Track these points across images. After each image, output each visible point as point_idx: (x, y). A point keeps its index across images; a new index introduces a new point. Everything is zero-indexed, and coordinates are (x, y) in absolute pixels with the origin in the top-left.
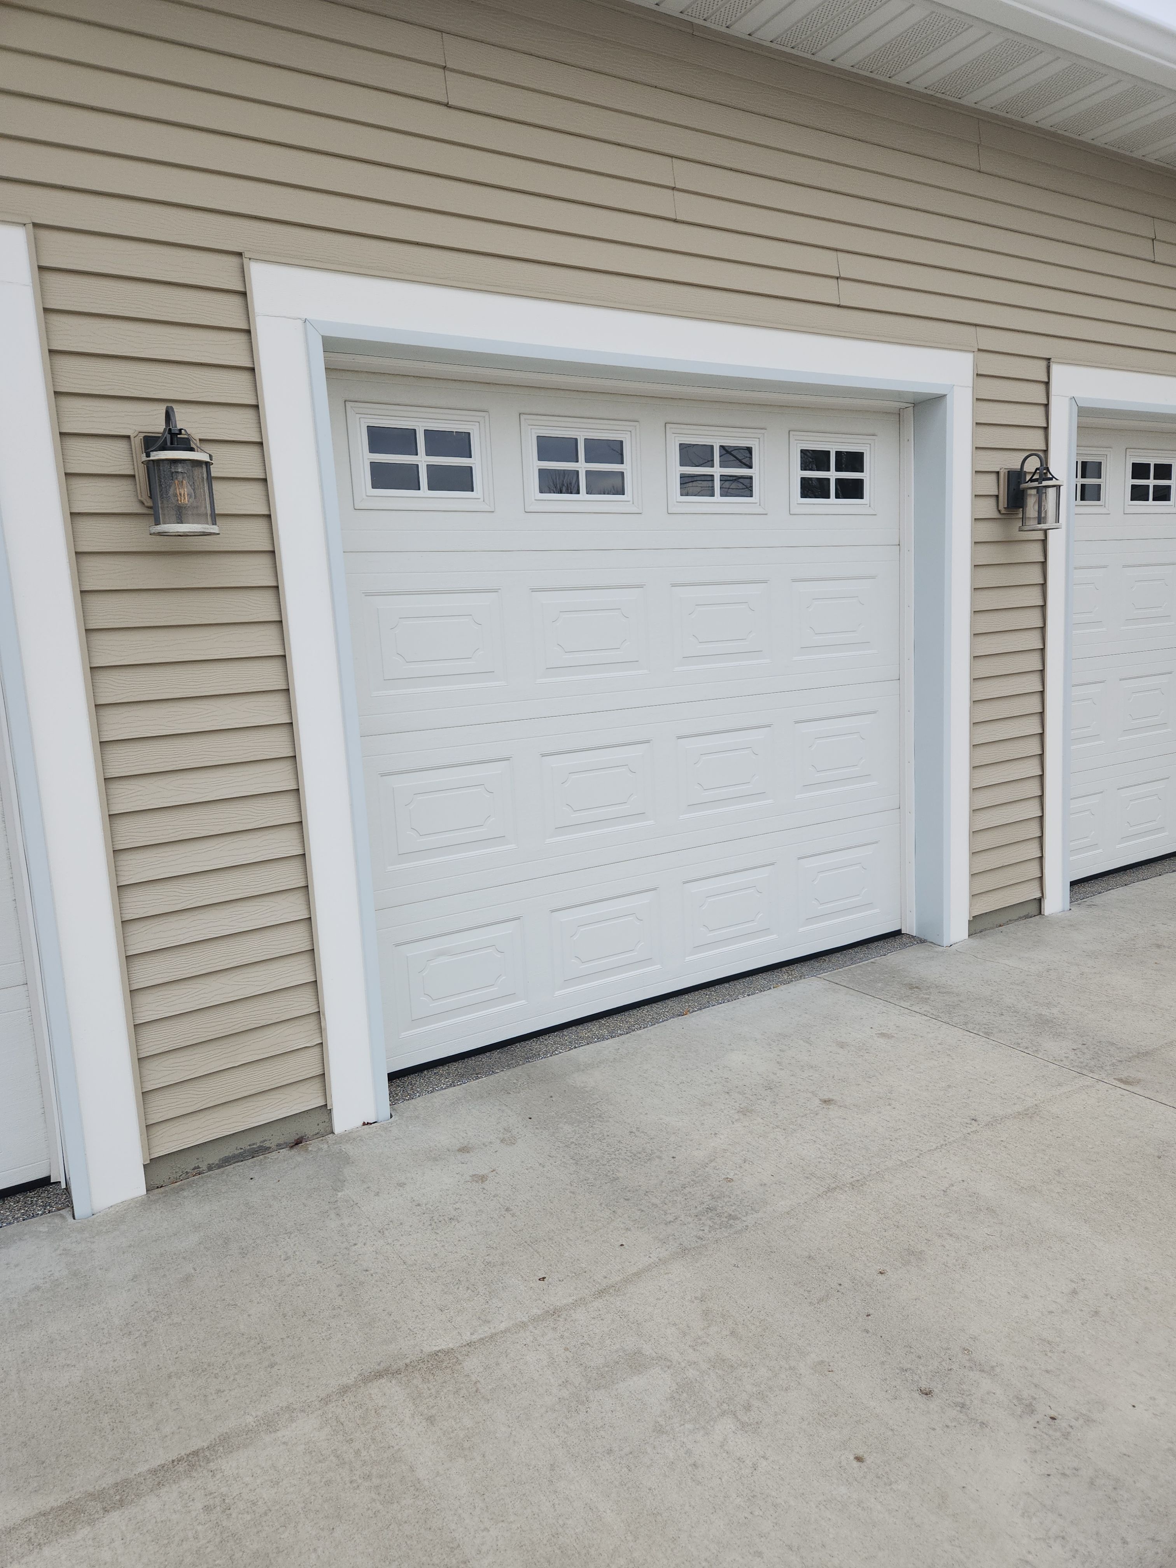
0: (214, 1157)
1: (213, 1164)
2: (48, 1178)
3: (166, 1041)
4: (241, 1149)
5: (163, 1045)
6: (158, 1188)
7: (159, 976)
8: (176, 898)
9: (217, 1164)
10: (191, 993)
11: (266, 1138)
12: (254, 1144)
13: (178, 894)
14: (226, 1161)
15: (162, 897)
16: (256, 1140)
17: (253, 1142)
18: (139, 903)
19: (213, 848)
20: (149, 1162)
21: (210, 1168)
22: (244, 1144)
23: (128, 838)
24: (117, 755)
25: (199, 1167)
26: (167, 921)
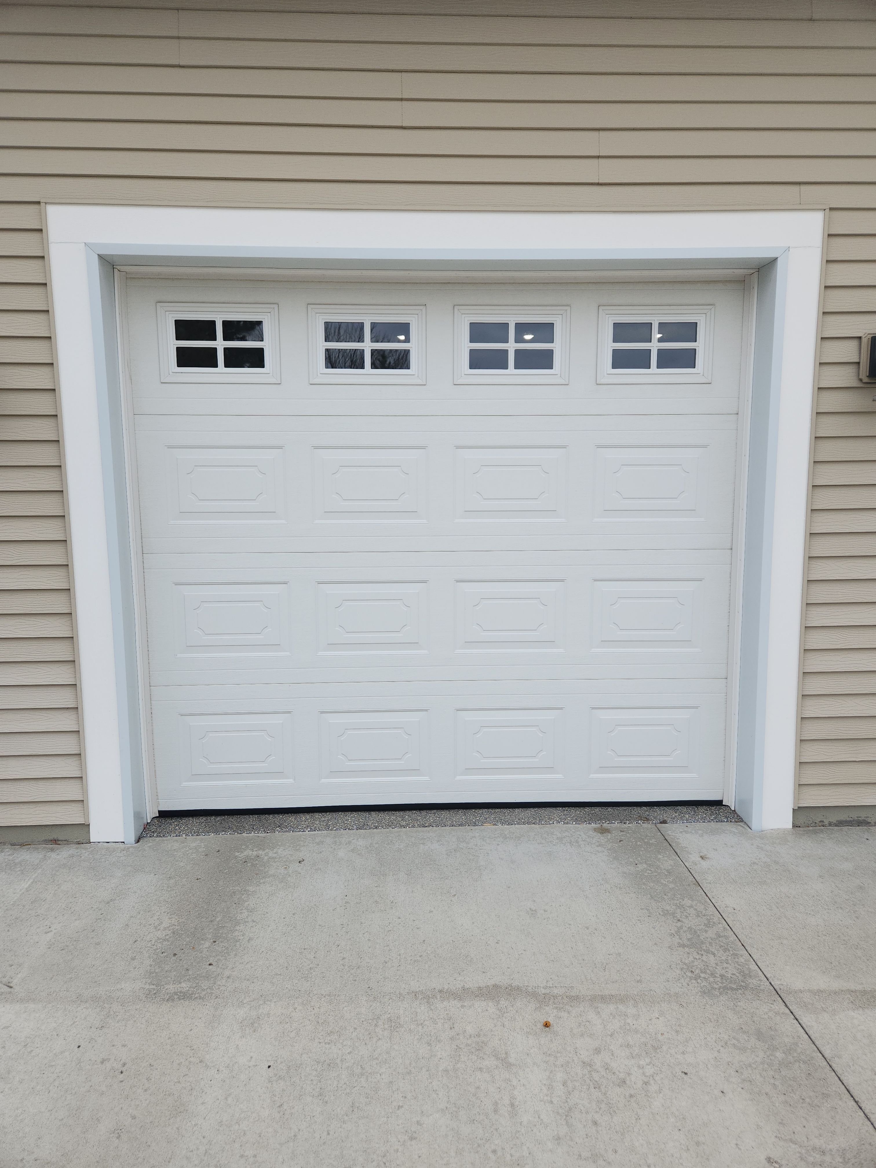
0: (834, 818)
1: (832, 822)
2: (721, 801)
3: (817, 733)
4: (852, 818)
5: (814, 735)
6: (797, 827)
7: (819, 689)
8: (836, 640)
9: (835, 823)
10: (836, 705)
11: (869, 815)
12: (860, 817)
13: (838, 638)
14: (840, 823)
15: (828, 638)
16: (863, 815)
17: (860, 816)
18: (814, 640)
19: (863, 611)
20: (797, 808)
21: (830, 824)
22: (854, 815)
23: (814, 596)
24: (816, 543)
25: (823, 822)
26: (828, 654)
